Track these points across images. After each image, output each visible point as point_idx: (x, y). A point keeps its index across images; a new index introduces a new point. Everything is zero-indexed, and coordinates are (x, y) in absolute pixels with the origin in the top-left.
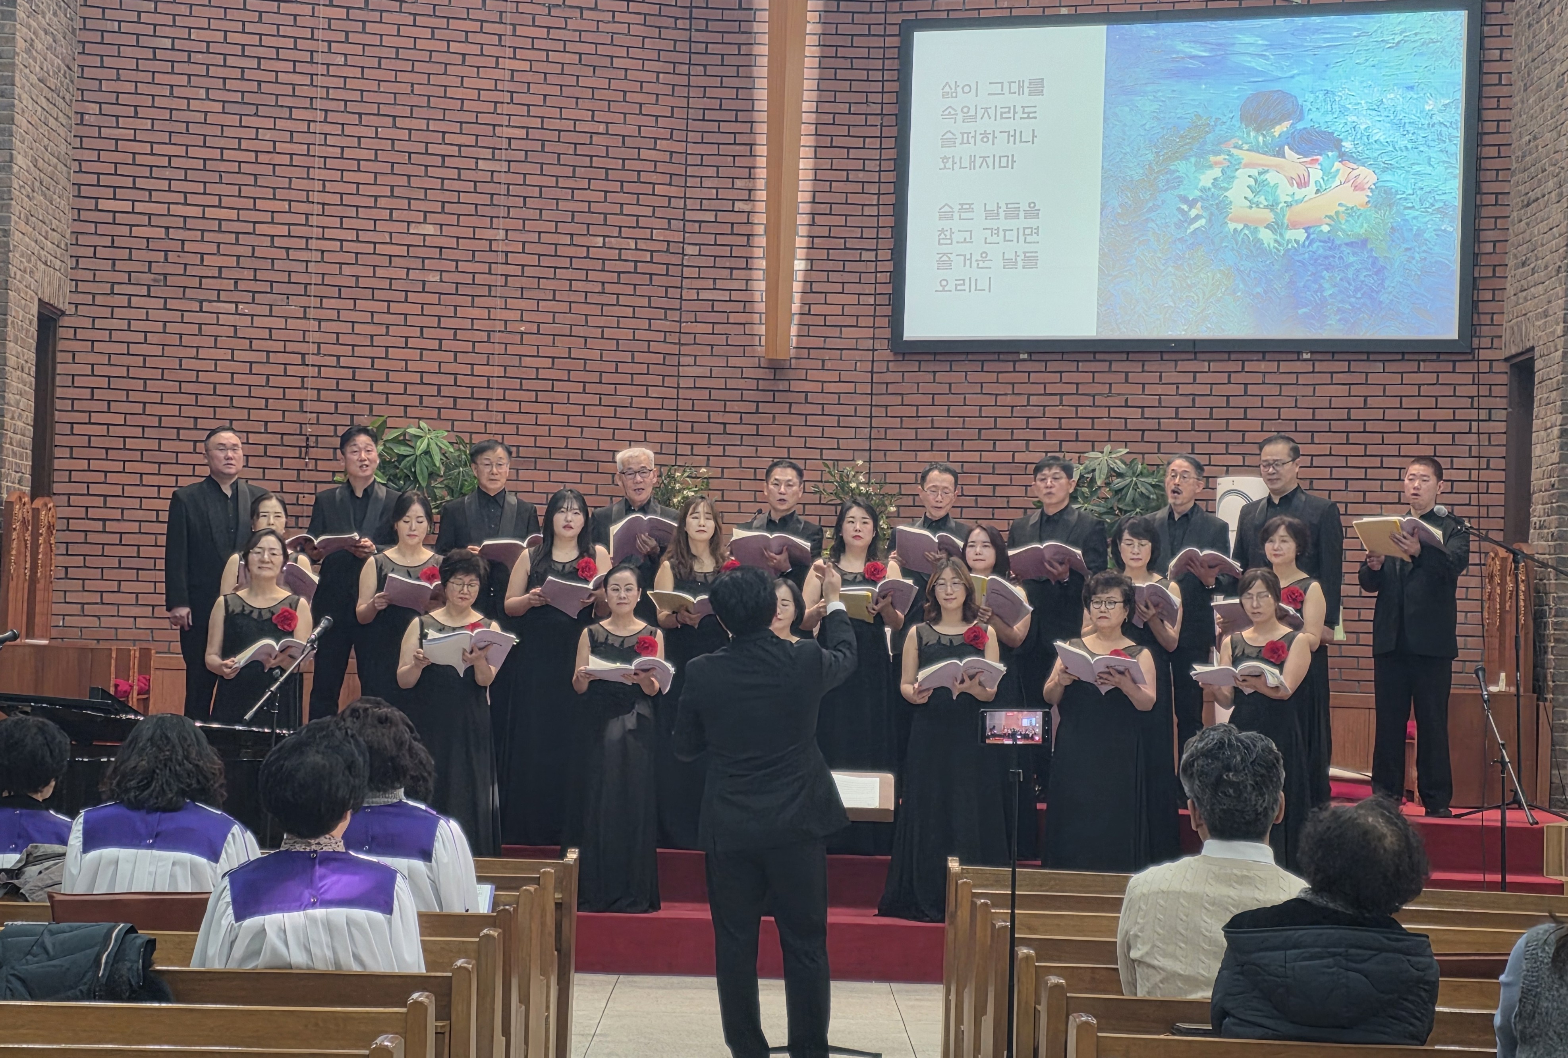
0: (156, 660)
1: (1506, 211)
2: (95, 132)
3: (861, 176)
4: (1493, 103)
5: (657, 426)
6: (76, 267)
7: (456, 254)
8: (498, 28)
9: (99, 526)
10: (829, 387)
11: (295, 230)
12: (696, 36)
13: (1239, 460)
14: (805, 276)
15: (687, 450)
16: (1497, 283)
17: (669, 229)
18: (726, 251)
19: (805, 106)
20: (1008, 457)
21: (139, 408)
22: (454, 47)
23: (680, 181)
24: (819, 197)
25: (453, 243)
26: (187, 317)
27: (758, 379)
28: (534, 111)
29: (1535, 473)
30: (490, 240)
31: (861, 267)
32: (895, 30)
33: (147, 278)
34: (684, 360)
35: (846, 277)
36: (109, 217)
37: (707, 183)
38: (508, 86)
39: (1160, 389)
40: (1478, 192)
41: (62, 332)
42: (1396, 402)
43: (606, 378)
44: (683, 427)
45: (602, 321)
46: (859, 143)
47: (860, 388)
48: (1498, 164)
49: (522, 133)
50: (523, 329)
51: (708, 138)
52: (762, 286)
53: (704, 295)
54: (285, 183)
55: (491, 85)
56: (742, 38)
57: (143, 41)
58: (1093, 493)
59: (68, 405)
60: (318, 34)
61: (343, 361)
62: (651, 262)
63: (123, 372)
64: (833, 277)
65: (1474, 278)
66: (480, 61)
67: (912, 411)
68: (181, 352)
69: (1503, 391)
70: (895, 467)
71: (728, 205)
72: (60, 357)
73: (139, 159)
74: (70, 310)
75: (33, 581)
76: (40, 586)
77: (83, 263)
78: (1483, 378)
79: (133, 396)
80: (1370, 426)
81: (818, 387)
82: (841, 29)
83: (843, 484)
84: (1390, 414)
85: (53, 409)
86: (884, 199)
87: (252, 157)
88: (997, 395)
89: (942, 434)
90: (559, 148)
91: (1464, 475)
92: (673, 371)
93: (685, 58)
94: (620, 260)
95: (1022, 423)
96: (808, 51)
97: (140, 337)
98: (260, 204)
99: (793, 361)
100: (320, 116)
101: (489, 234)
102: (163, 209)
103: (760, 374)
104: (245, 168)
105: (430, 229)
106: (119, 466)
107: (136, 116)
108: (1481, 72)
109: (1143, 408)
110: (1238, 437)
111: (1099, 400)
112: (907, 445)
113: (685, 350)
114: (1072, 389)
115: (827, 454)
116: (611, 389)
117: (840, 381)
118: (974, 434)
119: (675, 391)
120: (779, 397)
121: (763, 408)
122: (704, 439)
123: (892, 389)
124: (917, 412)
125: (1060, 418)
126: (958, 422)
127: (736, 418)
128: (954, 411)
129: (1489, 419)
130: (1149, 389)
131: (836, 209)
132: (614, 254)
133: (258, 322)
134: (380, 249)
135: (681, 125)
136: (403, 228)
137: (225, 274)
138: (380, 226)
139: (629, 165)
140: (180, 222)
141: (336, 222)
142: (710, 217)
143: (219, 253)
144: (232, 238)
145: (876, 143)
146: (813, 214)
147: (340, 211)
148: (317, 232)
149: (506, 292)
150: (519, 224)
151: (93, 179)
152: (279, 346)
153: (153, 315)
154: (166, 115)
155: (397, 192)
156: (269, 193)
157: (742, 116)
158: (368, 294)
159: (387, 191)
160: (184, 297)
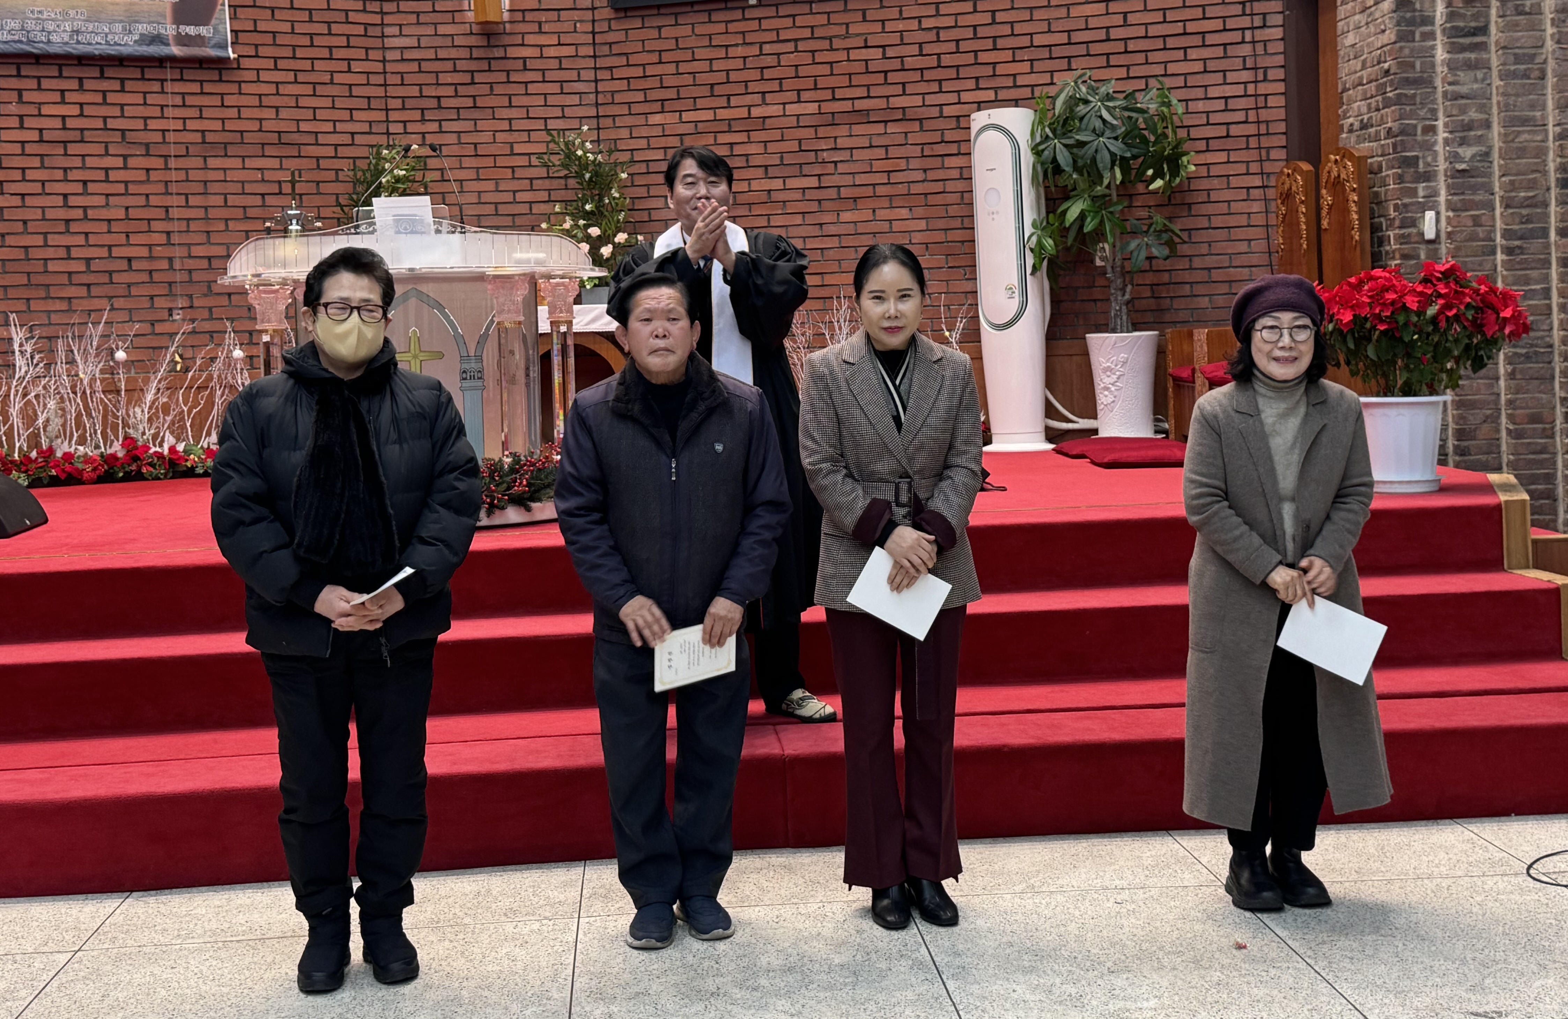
5: (364, 103)
10: (550, 52)
13: (990, 95)
20: (743, 112)
27: (471, 47)
34: (388, 31)
39: (901, 26)
42: (1159, 16)
43: (300, 53)
44: (393, 104)
47: (583, 50)
67: (639, 72)
70: (625, 133)
80: (1131, 46)
81: (536, 52)
83: (569, 154)
84: (1153, 31)
88: (727, 46)
89: (671, 93)
92: (378, 43)
95: (756, 75)
99: (507, 25)
103: (473, 41)
109: (883, 47)
110: (989, 70)
111: (837, 43)
112: (635, 109)
113: (388, 19)
114: (807, 33)
115: (552, 124)
116: (307, 65)
117: (559, 44)
118: (706, 91)
119: (381, 65)
120: (495, 65)
121: (478, 78)
122: (417, 115)
123: (616, 49)
124: (644, 72)
125: (796, 66)
126: (689, 79)
127: (450, 91)
128: (683, 68)
129: (1264, 26)
130: (889, 26)
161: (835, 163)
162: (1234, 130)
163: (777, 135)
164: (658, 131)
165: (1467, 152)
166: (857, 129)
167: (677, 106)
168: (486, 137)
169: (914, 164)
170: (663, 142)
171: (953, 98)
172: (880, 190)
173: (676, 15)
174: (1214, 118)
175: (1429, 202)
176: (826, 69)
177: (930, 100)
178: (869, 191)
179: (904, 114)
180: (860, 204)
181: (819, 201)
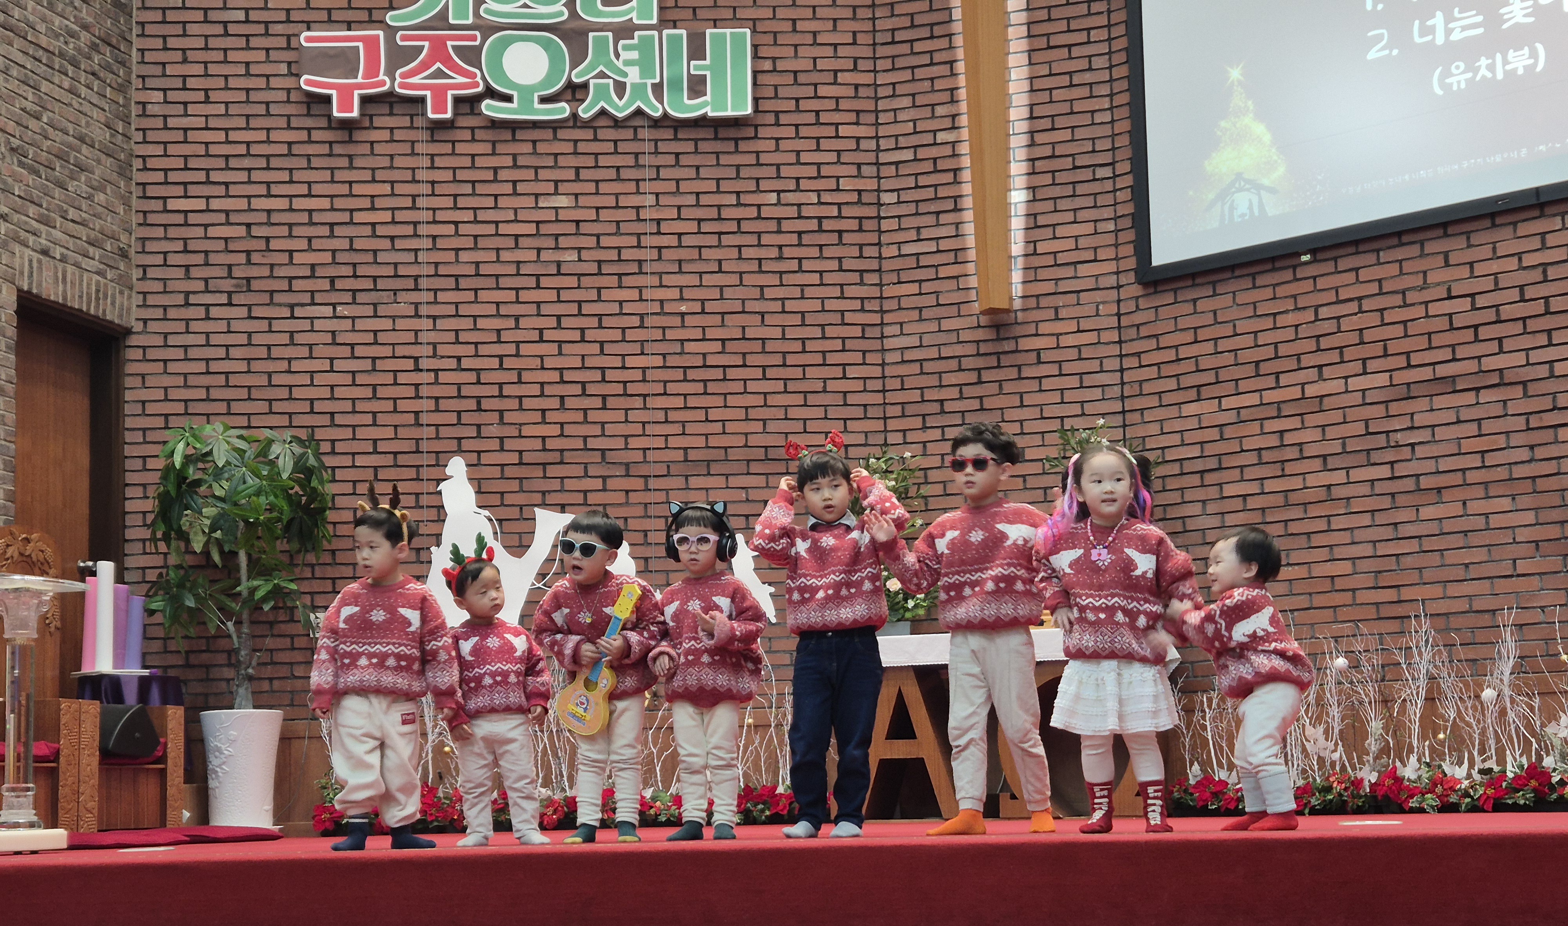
2: (159, 123)
3: (1088, 77)
5: (859, 410)
6: (143, 278)
7: (596, 228)
10: (1065, 341)
11: (400, 216)
14: (1028, 209)
17: (859, 175)
18: (929, 193)
20: (1296, 393)
23: (871, 118)
24: (1038, 111)
25: (591, 214)
26: (277, 325)
27: (978, 342)
30: (638, 208)
31: (1096, 187)
33: (227, 284)
34: (888, 330)
35: (1078, 202)
36: (179, 218)
37: (901, 116)
41: (127, 353)
43: (790, 359)
44: (892, 410)
45: (781, 292)
46: (1082, 37)
47: (1106, 337)
50: (683, 309)
51: (900, 63)
52: (973, 228)
53: (907, 249)
54: (385, 162)
57: (213, 16)
62: (840, 216)
64: (1062, 205)
70: (1155, 429)
71: (928, 139)
72: (126, 382)
73: (213, 149)
74: (137, 327)
77: (151, 273)
81: (1051, 342)
86: (1117, 100)
88: (1275, 315)
89: (1210, 377)
92: (877, 344)
94: (800, 217)
95: (1311, 345)
97: (221, 352)
98: (357, 189)
99: (1019, 313)
101: (635, 201)
102: (242, 204)
103: (980, 334)
105: (562, 201)
107: (207, 101)
109: (1472, 295)
111: (1411, 297)
112: (1167, 399)
113: (888, 317)
114: (1374, 288)
116: (798, 373)
117: (1079, 331)
118: (1250, 370)
119: (880, 368)
120: (1005, 360)
121: (986, 376)
122: (918, 421)
124: (1177, 355)
125: (1361, 330)
126: (1229, 358)
127: (955, 392)
128: (1223, 345)
130: (1479, 269)
131: (1060, 122)
132: (792, 212)
133: (360, 325)
134: (503, 229)
135: (867, 52)
136: (530, 202)
137: (319, 272)
138: (502, 202)
139: (803, 105)
140: (263, 217)
141: (448, 202)
142: (908, 155)
143: (310, 249)
144: (325, 231)
145: (1103, 34)
146: (1032, 133)
147: (453, 189)
148: (426, 216)
149: (658, 267)
150: (671, 186)
151: (159, 177)
152: (387, 351)
153: (236, 326)
154: (242, 97)
155: (521, 161)
156: (367, 175)
157: (937, 31)
158: (492, 282)
159: (509, 161)
160: (271, 303)
161: (1412, 445)
163: (1337, 416)
164: (1193, 423)
166: (1439, 402)
167: (1217, 391)
169: (1516, 439)
170: (1199, 435)
172: (1471, 477)
173: (1214, 284)
176: (1399, 330)
177: (1536, 356)
178: (1457, 478)
179: (1501, 377)
180: (1446, 495)
181: (1393, 495)
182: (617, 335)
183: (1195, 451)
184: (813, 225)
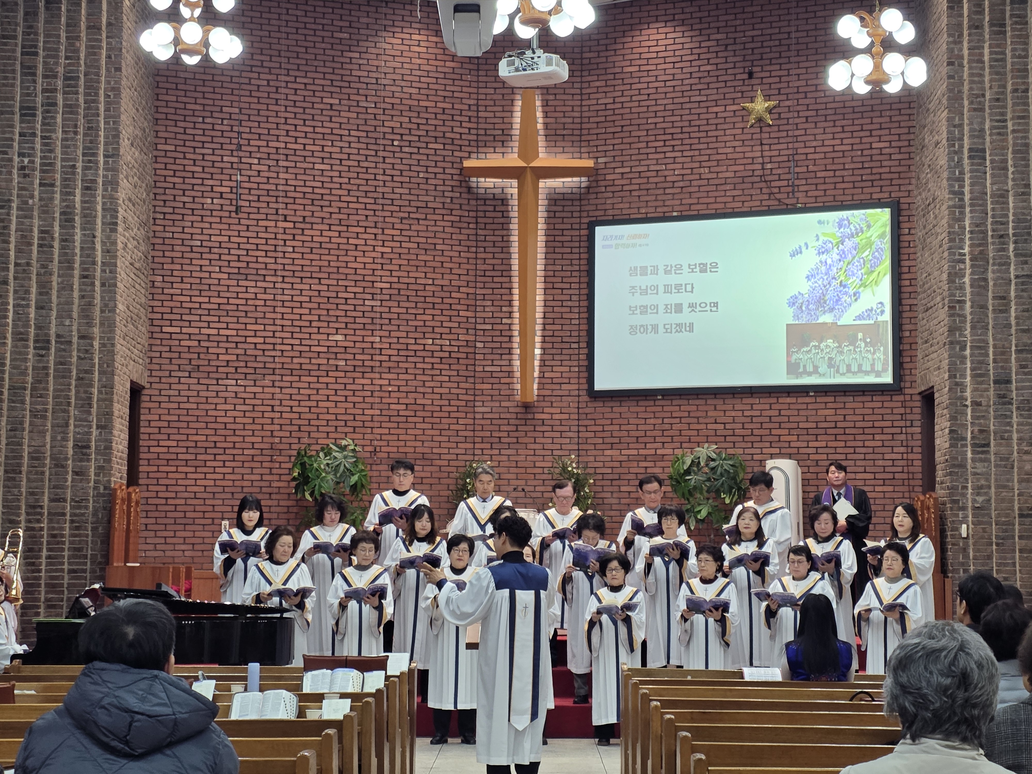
0: (195, 573)
1: (915, 314)
2: (160, 291)
3: (569, 303)
4: (906, 257)
5: (463, 439)
6: (151, 363)
7: (354, 351)
8: (374, 231)
9: (163, 501)
10: (556, 417)
11: (268, 340)
12: (480, 232)
13: (777, 451)
14: (541, 357)
15: (479, 452)
16: (913, 353)
17: (467, 334)
18: (498, 345)
19: (539, 267)
20: (653, 452)
21: (184, 437)
22: (351, 241)
23: (473, 308)
24: (547, 315)
25: (352, 344)
26: (211, 388)
27: (517, 413)
28: (394, 274)
29: (937, 454)
30: (372, 343)
31: (571, 351)
32: (585, 226)
33: (189, 368)
34: (477, 404)
35: (563, 357)
36: (168, 336)
37: (487, 309)
38: (380, 261)
39: (733, 414)
40: (900, 304)
41: (144, 398)
42: (861, 418)
43: (435, 414)
44: (477, 440)
45: (432, 384)
46: (568, 286)
47: (572, 416)
48: (910, 289)
49: (388, 285)
50: (390, 389)
51: (487, 285)
52: (518, 363)
53: (487, 369)
54: (262, 315)
55: (371, 260)
56: (505, 232)
57: (186, 242)
58: (699, 470)
59: (146, 437)
60: (279, 236)
61: (294, 409)
62: (458, 352)
63: (176, 418)
64: (556, 357)
65: (901, 351)
66: (365, 248)
67: (600, 428)
68: (208, 407)
69: (918, 410)
70: (592, 459)
71: (499, 321)
72: (142, 411)
73: (184, 305)
74: (148, 386)
75: (128, 531)
76: (132, 534)
77: (154, 361)
78: (908, 404)
79: (182, 431)
80: (847, 431)
81: (549, 416)
82: (557, 226)
83: (564, 468)
84: (858, 424)
85: (139, 439)
86: (582, 315)
87: (243, 302)
88: (646, 418)
89: (617, 440)
90: (409, 293)
91: (899, 456)
92: (471, 410)
93: (474, 244)
94: (442, 351)
95: (660, 433)
96: (539, 239)
97: (185, 399)
98: (249, 327)
99: (536, 403)
100: (280, 279)
101: (371, 339)
102: (197, 331)
103: (518, 410)
104: (241, 308)
105: (339, 338)
106: (174, 469)
107: (182, 282)
108: (899, 241)
109: (724, 424)
110: (777, 438)
111: (701, 420)
112: (598, 447)
113: (477, 398)
114: (686, 414)
115: (555, 453)
116: (438, 421)
117: (561, 413)
118: (634, 440)
119: (473, 420)
120: (528, 422)
121: (520, 428)
122: (489, 446)
123: (589, 416)
126: (626, 433)
127: (505, 434)
128: (623, 427)
129: (912, 426)
130: (727, 414)
131: (557, 321)
132: (438, 348)
133: (248, 389)
134: (313, 349)
135: (473, 279)
136: (325, 337)
137: (231, 364)
138: (313, 336)
139: (445, 301)
140: (206, 338)
141: (289, 335)
142: (489, 327)
143: (227, 353)
144: (234, 345)
145: (577, 286)
146: (544, 324)
147: (291, 329)
148: (279, 341)
149: (381, 370)
150: (387, 334)
151: (159, 316)
152: (259, 402)
153: (192, 387)
154: (198, 281)
155: (322, 318)
156: (253, 321)
157: (505, 273)
158: (307, 373)
159: (316, 318)
160: (208, 377)
162: (897, 476)
164: (609, 459)
165: (980, 499)
167: (620, 446)
168: (522, 458)
170: (611, 464)
171: (759, 451)
173: (621, 402)
174: (887, 469)
175: (965, 521)
176: (695, 433)
177: (747, 451)
182: (361, 399)
183: (609, 471)
184: (447, 355)
